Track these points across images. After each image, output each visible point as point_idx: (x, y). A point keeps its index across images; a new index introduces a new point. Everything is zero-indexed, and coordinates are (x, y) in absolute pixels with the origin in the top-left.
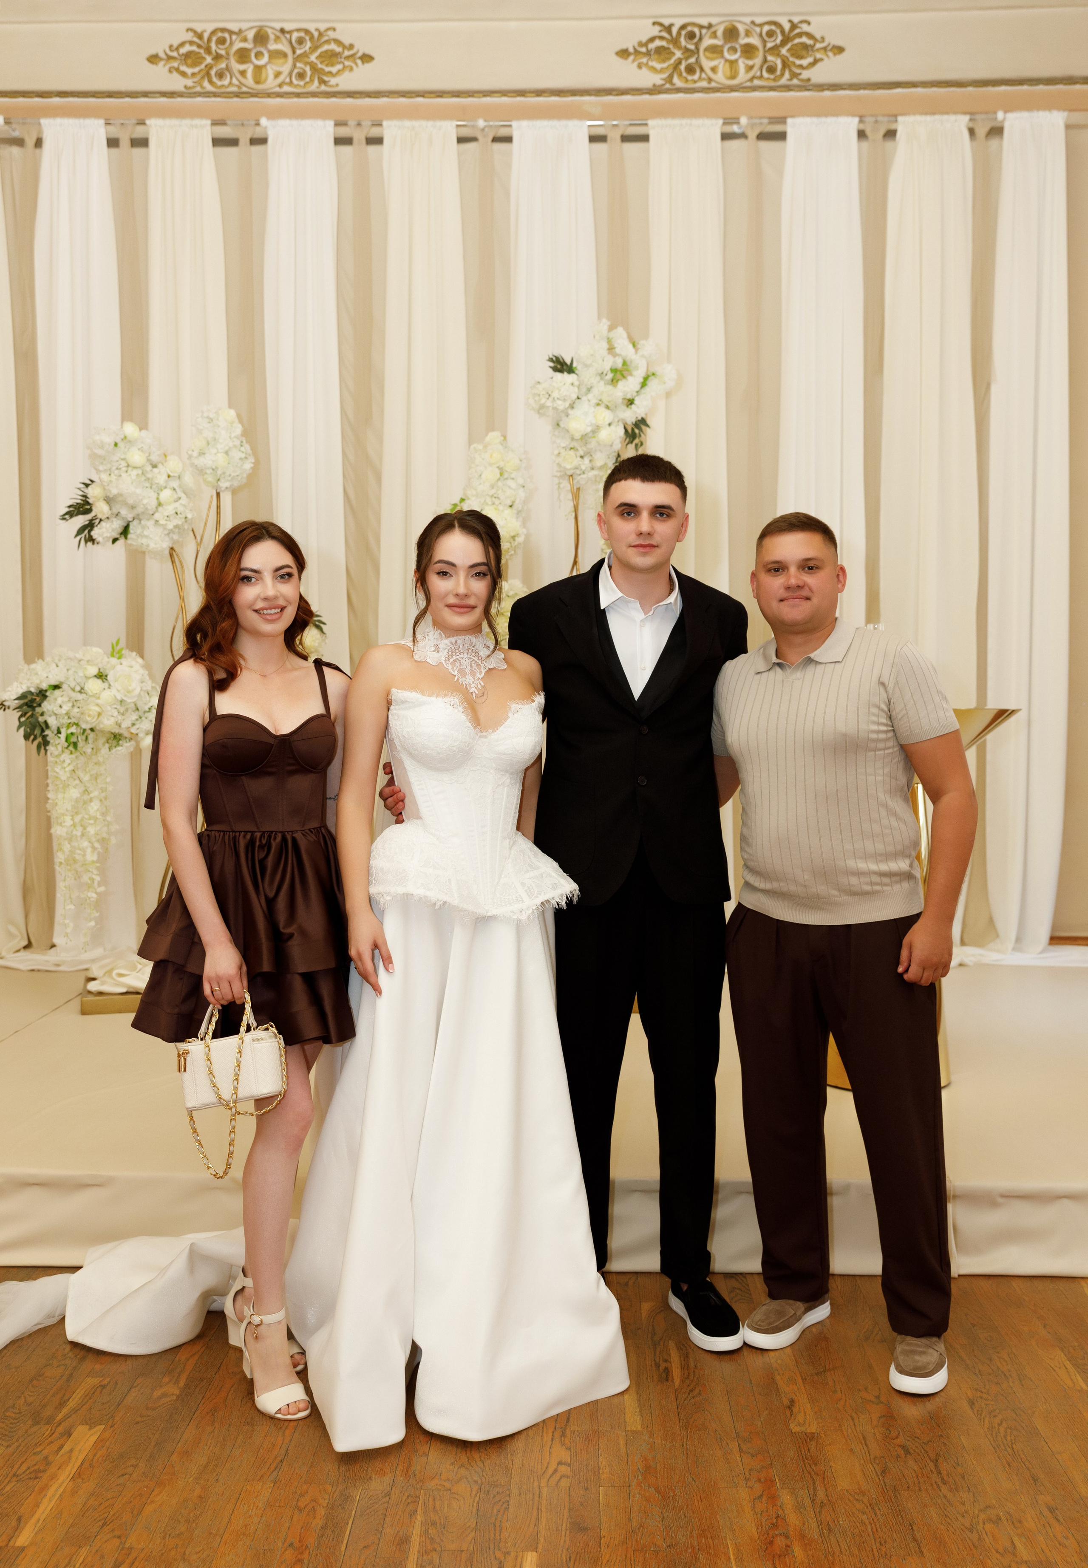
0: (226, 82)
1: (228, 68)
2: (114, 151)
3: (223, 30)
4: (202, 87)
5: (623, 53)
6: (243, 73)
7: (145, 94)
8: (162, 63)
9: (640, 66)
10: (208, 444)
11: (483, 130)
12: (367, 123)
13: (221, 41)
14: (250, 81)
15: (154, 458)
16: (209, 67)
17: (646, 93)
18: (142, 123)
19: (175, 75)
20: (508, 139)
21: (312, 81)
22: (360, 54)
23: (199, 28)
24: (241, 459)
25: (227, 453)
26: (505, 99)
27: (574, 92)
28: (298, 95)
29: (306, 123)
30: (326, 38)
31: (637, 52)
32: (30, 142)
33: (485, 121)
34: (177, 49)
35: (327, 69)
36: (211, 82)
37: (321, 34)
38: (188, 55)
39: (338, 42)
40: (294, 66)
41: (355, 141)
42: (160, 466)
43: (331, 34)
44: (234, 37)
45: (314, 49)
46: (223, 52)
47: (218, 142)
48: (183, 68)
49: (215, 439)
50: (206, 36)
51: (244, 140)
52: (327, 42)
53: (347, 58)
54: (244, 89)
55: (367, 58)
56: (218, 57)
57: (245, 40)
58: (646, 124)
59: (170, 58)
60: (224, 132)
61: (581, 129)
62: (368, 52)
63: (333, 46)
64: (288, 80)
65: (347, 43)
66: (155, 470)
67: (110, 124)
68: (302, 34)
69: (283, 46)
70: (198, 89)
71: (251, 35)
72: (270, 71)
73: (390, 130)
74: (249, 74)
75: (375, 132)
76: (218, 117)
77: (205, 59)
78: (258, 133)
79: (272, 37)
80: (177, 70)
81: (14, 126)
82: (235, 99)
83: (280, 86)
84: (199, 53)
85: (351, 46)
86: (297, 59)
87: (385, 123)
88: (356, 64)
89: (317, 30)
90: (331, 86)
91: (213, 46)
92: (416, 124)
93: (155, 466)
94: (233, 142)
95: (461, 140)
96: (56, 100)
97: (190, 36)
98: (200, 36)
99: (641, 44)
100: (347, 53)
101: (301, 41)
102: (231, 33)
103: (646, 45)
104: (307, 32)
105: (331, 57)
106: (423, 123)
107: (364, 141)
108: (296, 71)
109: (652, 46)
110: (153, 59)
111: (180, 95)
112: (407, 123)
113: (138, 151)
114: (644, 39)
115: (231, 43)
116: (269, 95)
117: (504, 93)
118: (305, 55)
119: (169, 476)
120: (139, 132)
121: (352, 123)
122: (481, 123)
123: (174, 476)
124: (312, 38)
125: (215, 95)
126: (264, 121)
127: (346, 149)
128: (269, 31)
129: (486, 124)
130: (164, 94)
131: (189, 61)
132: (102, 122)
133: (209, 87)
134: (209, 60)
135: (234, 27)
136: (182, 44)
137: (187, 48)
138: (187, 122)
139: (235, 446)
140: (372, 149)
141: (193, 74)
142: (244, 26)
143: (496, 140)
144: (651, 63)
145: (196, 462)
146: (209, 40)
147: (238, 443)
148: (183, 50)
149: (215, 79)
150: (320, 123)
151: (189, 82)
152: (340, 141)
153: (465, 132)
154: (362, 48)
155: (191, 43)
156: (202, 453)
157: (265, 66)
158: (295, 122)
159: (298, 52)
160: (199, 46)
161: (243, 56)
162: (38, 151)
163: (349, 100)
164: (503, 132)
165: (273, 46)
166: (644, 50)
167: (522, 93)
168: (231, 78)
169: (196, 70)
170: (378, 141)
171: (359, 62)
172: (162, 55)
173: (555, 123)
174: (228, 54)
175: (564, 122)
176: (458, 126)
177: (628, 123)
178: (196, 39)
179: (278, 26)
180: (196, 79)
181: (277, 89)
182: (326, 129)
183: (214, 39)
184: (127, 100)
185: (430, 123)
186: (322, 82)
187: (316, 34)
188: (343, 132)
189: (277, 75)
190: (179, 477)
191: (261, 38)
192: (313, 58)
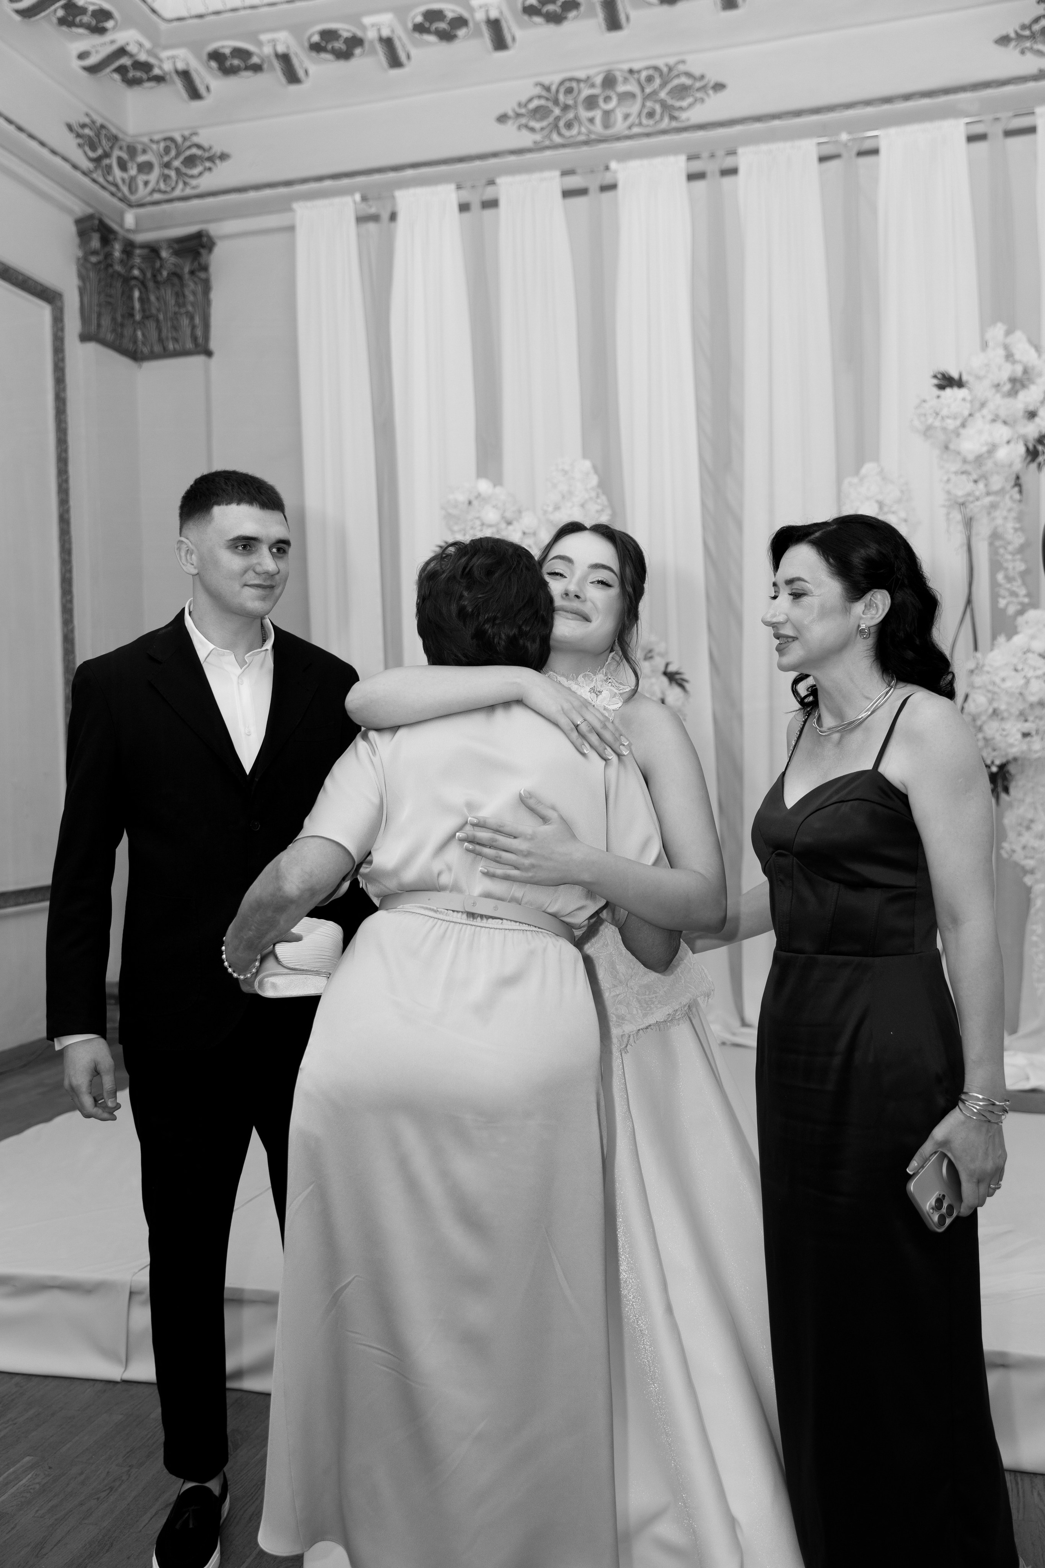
0: (574, 131)
1: (576, 118)
2: (466, 215)
3: (571, 79)
4: (551, 140)
5: (1004, 40)
6: (591, 120)
7: (495, 155)
8: (510, 122)
9: (1023, 52)
10: (563, 497)
11: (845, 145)
12: (720, 153)
13: (569, 91)
14: (598, 127)
15: (509, 515)
16: (558, 119)
17: (1030, 80)
18: (492, 182)
19: (525, 132)
20: (875, 152)
21: (662, 119)
22: (712, 84)
23: (546, 80)
24: (597, 511)
25: (583, 506)
26: (870, 110)
27: (947, 91)
28: (648, 135)
29: (658, 161)
30: (675, 73)
31: (1019, 37)
32: (385, 216)
33: (849, 133)
34: (526, 105)
35: (678, 104)
36: (560, 134)
37: (670, 69)
38: (537, 110)
39: (688, 75)
40: (643, 106)
41: (709, 175)
42: (515, 523)
43: (682, 68)
44: (582, 85)
45: (663, 85)
46: (570, 102)
47: (567, 194)
48: (533, 124)
49: (571, 493)
50: (554, 88)
51: (593, 187)
52: (678, 76)
53: (699, 90)
54: (593, 137)
55: (719, 87)
56: (566, 108)
57: (593, 86)
58: (1033, 113)
59: (518, 115)
60: (574, 182)
61: (957, 129)
62: (721, 79)
63: (684, 80)
64: (637, 121)
65: (697, 72)
66: (511, 528)
67: (460, 188)
68: (651, 72)
69: (632, 87)
70: (547, 143)
71: (598, 80)
72: (619, 115)
73: (746, 158)
74: (598, 121)
75: (729, 162)
76: (568, 167)
77: (552, 111)
78: (608, 179)
79: (620, 79)
80: (526, 126)
81: (371, 203)
82: (585, 149)
83: (630, 128)
84: (548, 107)
85: (702, 77)
86: (647, 98)
87: (740, 151)
88: (708, 95)
89: (667, 65)
90: (683, 121)
91: (561, 97)
92: (773, 146)
93: (509, 523)
94: (582, 192)
95: (822, 159)
96: (410, 172)
97: (538, 90)
98: (548, 89)
99: (1024, 27)
100: (698, 84)
101: (650, 79)
102: (578, 81)
103: (1029, 27)
104: (656, 68)
105: (682, 91)
106: (781, 145)
107: (718, 174)
108: (645, 111)
109: (1036, 27)
110: (502, 119)
111: (529, 150)
112: (764, 147)
113: (489, 213)
114: (1027, 21)
115: (579, 92)
116: (618, 138)
117: (868, 103)
118: (654, 93)
119: (524, 533)
120: (489, 193)
121: (705, 155)
122: (844, 137)
123: (529, 534)
124: (661, 74)
125: (563, 146)
126: (613, 165)
127: (700, 185)
128: (618, 74)
129: (850, 137)
130: (513, 152)
131: (538, 116)
132: (452, 187)
133: (556, 139)
134: (557, 111)
135: (581, 74)
136: (530, 100)
137: (535, 103)
138: (536, 176)
139: (591, 498)
140: (727, 181)
141: (542, 129)
142: (591, 72)
143: (861, 154)
144: (1036, 47)
145: (551, 517)
146: (557, 91)
147: (593, 494)
148: (532, 106)
149: (564, 131)
150: (671, 159)
151: (538, 137)
152: (692, 177)
153: (828, 150)
154: (713, 77)
155: (540, 97)
156: (557, 508)
157: (613, 111)
158: (645, 162)
159: (648, 90)
160: (547, 99)
161: (591, 102)
162: (393, 225)
163: (701, 134)
164: (868, 145)
165: (621, 88)
166: (1027, 33)
167: (888, 100)
168: (580, 127)
169: (544, 123)
170: (733, 171)
171: (711, 92)
172: (511, 113)
173: (927, 126)
174: (576, 102)
175: (937, 124)
176: (819, 144)
177: (1011, 114)
178: (544, 93)
179: (626, 67)
180: (546, 132)
181: (627, 132)
182: (678, 165)
183: (562, 90)
184: (478, 163)
185: (788, 144)
186: (673, 118)
187: (665, 70)
188: (697, 166)
189: (626, 116)
190: (534, 534)
191: (609, 81)
192: (663, 95)
